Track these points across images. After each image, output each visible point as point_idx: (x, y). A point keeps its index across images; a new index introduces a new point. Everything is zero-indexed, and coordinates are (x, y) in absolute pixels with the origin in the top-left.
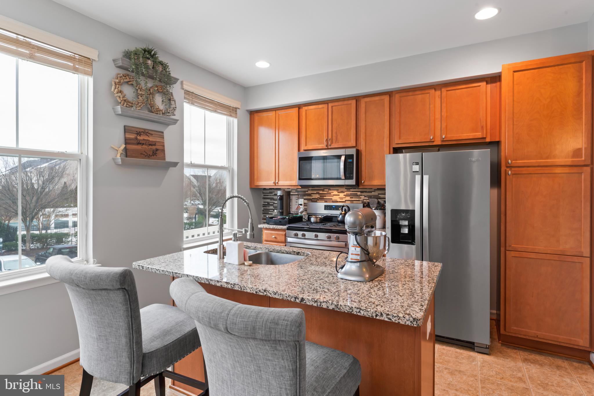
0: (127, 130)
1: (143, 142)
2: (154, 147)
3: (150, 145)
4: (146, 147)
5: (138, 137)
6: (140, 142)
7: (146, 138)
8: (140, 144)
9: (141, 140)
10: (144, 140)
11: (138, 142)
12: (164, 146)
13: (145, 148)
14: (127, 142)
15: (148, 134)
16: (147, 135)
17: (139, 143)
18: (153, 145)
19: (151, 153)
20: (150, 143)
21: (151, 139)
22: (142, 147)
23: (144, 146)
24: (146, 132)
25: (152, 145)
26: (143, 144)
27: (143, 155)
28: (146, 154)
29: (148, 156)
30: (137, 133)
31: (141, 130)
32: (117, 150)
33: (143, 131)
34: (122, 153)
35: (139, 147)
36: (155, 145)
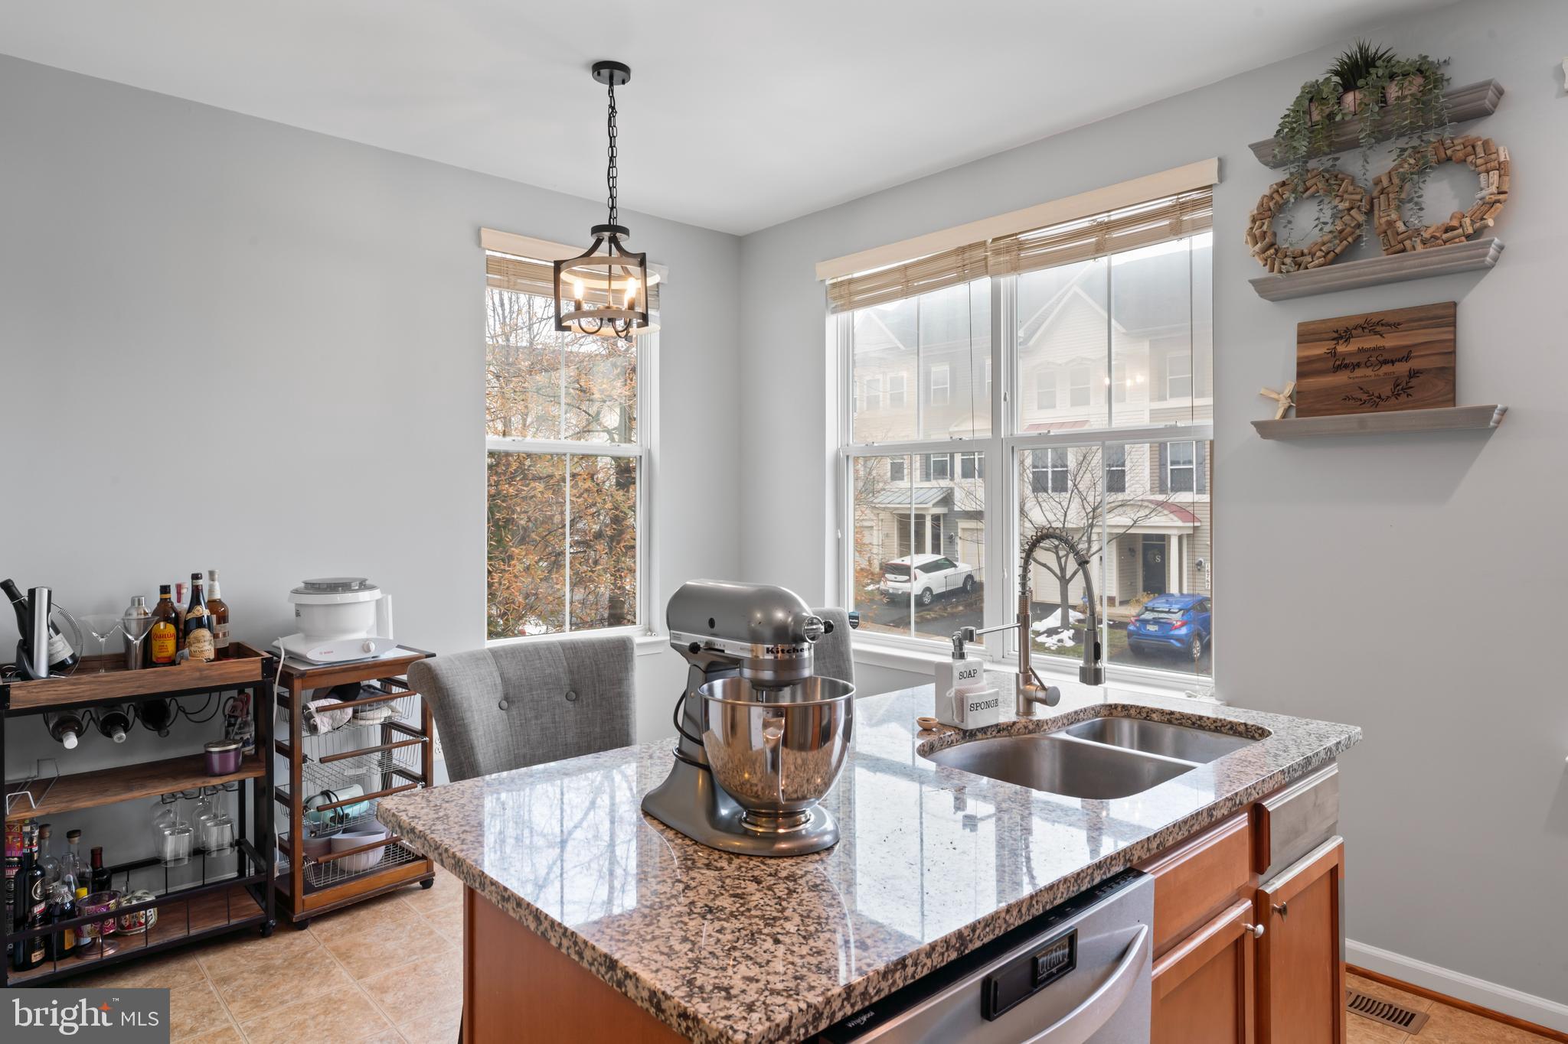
0: (1306, 335)
1: (1355, 361)
2: (1402, 368)
3: (1385, 362)
4: (1369, 372)
5: (1342, 348)
6: (1347, 361)
7: (1371, 342)
8: (1346, 366)
9: (1351, 354)
10: (1361, 351)
11: (1338, 363)
12: (1452, 353)
13: (1365, 376)
14: (1305, 369)
15: (1378, 329)
16: (1376, 333)
17: (1337, 369)
18: (1399, 360)
19: (1386, 390)
20: (1386, 356)
21: (1391, 341)
22: (1352, 375)
23: (1359, 372)
24: (1372, 325)
25: (1393, 362)
26: (1358, 365)
27: (1352, 402)
28: (1364, 397)
29: (1372, 401)
30: (1336, 335)
31: (1352, 324)
32: (1278, 401)
33: (1361, 321)
34: (1290, 407)
35: (1341, 378)
36: (1407, 358)
